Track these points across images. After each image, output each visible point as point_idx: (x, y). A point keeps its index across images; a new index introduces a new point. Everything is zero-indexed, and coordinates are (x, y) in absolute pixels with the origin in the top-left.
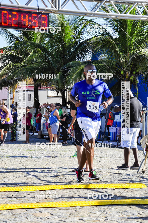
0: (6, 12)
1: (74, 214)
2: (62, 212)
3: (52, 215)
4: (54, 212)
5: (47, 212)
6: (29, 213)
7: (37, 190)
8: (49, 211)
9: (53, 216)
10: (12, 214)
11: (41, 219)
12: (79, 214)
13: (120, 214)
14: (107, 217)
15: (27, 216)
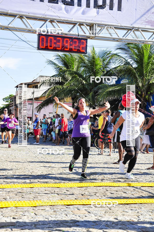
0: (52, 38)
1: (108, 212)
2: (98, 210)
3: (89, 212)
4: (90, 210)
5: (84, 209)
6: (68, 210)
7: (75, 186)
8: (86, 208)
9: (90, 214)
10: (53, 211)
11: (79, 216)
12: (113, 212)
13: (150, 213)
14: (139, 216)
15: (67, 213)
